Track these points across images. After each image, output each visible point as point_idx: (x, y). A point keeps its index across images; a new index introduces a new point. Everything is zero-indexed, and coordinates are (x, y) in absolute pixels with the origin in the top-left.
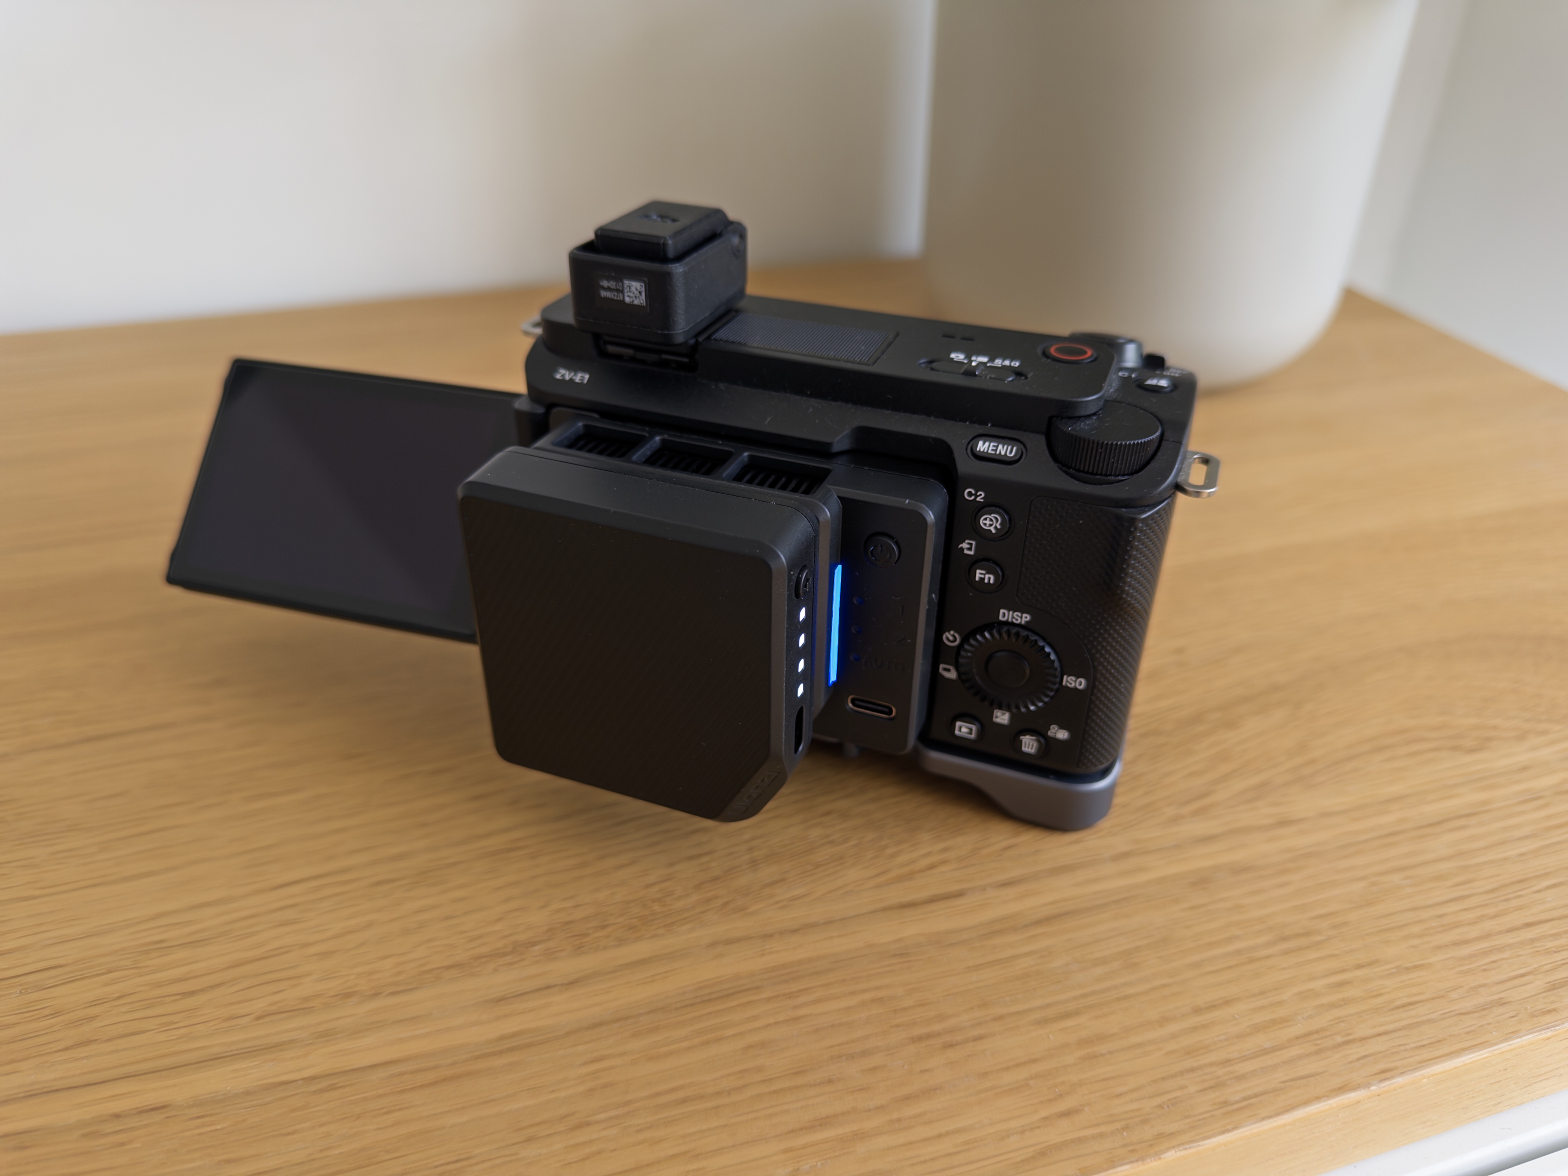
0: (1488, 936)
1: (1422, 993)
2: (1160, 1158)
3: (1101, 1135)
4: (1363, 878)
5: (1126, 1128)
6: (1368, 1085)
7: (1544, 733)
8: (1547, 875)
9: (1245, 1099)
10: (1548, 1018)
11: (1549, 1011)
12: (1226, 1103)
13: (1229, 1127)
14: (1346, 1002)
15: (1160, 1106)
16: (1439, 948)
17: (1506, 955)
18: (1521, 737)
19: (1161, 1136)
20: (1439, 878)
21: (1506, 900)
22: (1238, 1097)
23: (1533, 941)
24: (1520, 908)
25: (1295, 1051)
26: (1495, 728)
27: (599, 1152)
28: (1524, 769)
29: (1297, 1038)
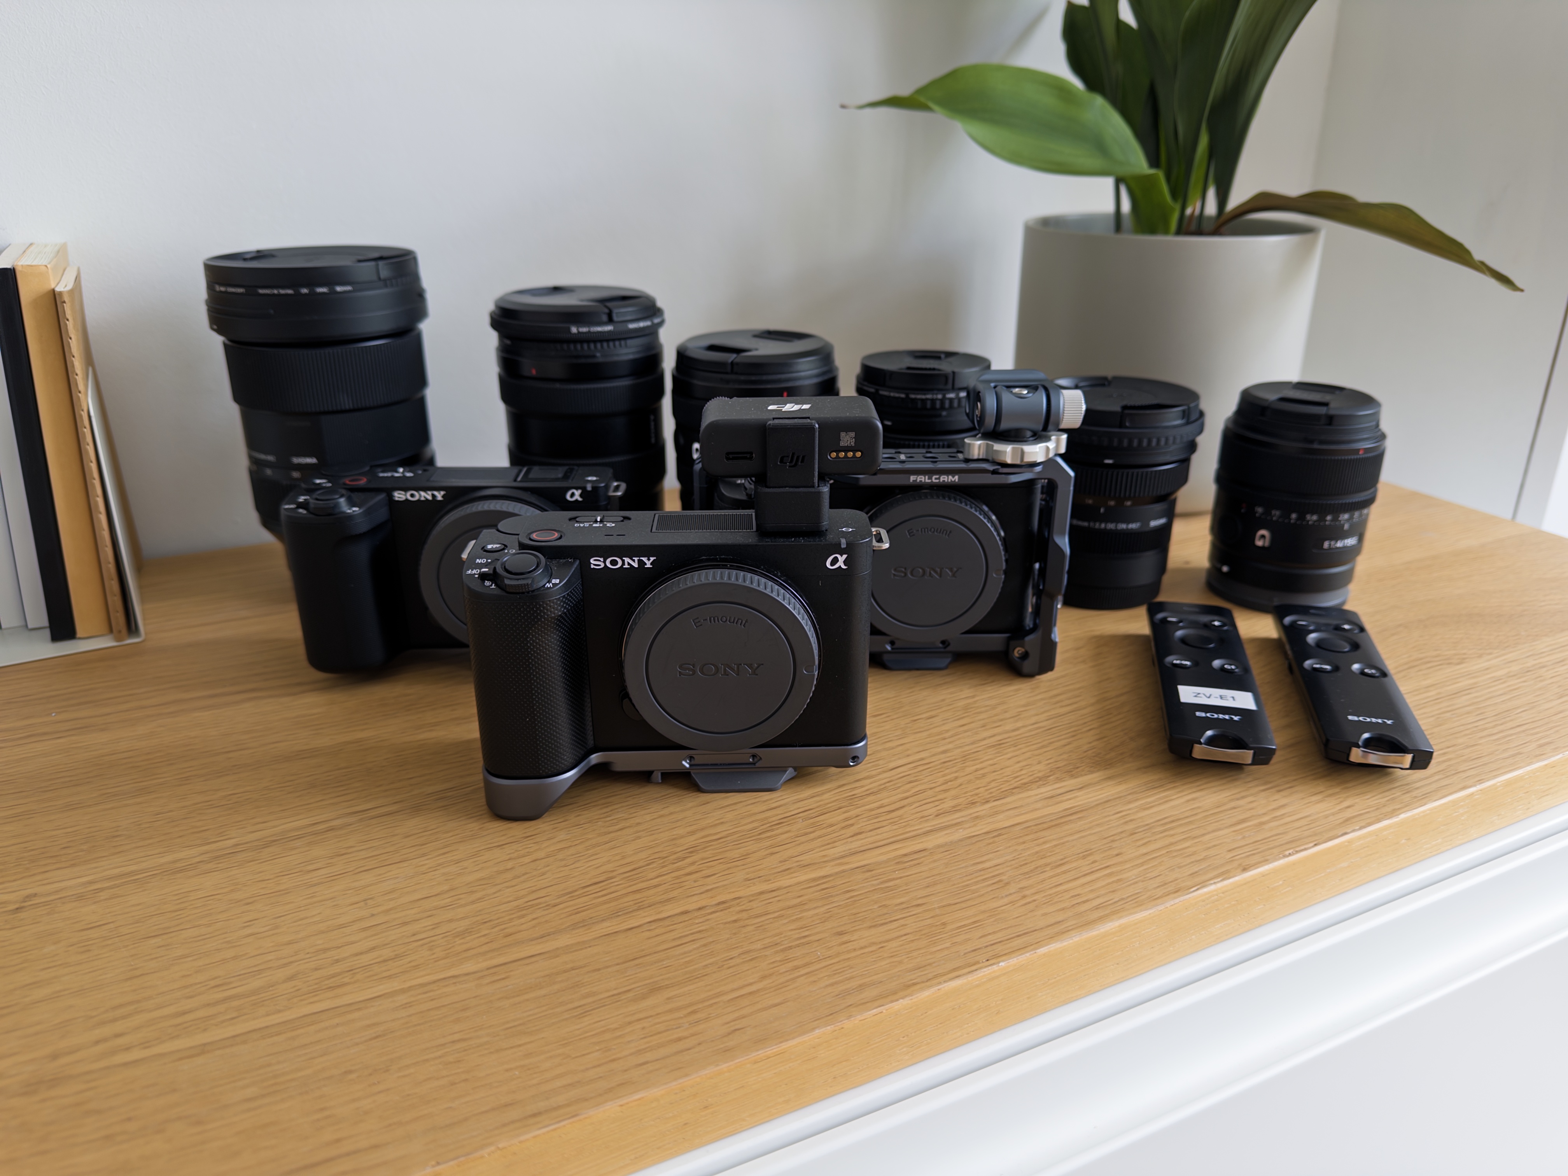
0: (1502, 732)
1: (1482, 754)
2: (1398, 817)
3: (1368, 812)
4: (1432, 716)
5: (1377, 809)
6: (1475, 786)
7: (1491, 654)
8: (1518, 708)
9: (1423, 795)
10: (1543, 757)
11: (1543, 754)
12: (1416, 797)
13: (1423, 804)
14: (1449, 760)
15: (1388, 801)
16: (1481, 738)
17: (1514, 737)
18: (1480, 656)
19: (1395, 810)
20: (1468, 713)
21: (1504, 718)
22: (1420, 794)
23: (1524, 731)
24: (1511, 720)
25: (1436, 778)
26: (1465, 654)
27: (1149, 841)
28: (1487, 669)
29: (1435, 773)
